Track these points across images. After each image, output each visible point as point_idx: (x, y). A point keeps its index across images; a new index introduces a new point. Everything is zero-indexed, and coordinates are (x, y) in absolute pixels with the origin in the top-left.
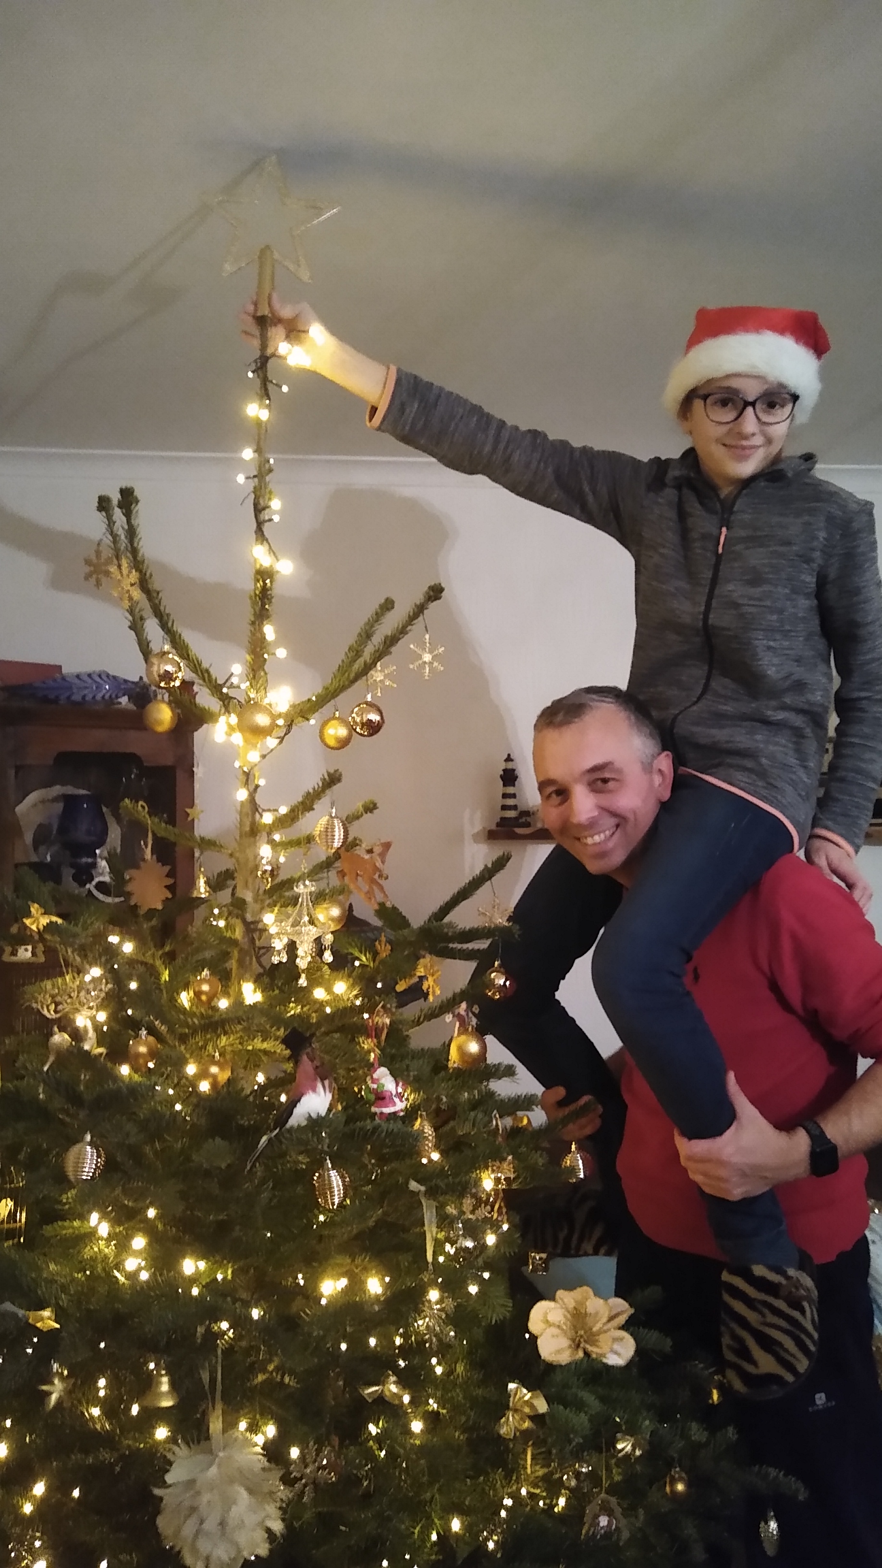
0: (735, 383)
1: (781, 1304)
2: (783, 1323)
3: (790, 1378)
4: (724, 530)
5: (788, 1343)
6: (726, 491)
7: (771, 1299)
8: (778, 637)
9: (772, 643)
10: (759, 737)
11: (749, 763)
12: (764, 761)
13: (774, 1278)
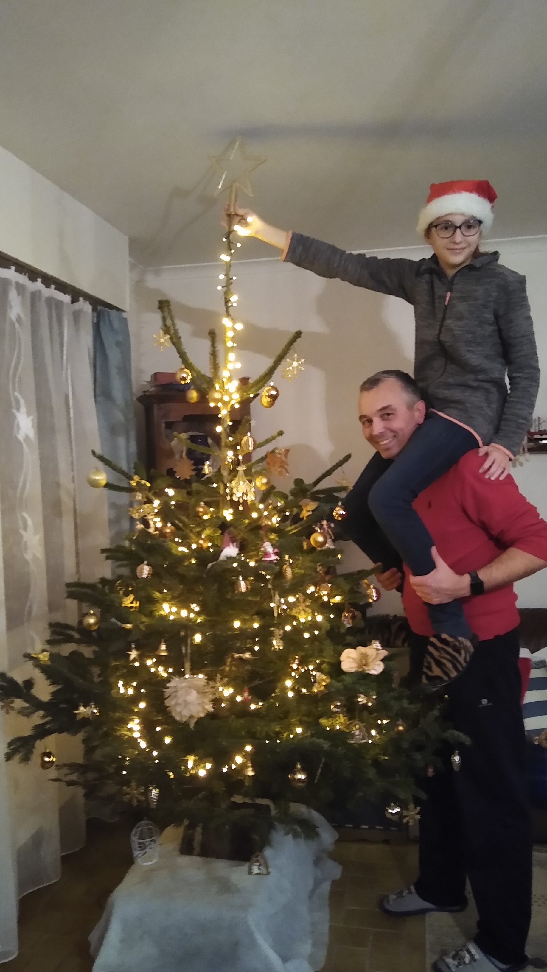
0: (450, 218)
4: (449, 293)
6: (451, 273)
7: (446, 648)
8: (474, 345)
9: (470, 348)
11: (460, 407)
12: (467, 405)
13: (450, 639)
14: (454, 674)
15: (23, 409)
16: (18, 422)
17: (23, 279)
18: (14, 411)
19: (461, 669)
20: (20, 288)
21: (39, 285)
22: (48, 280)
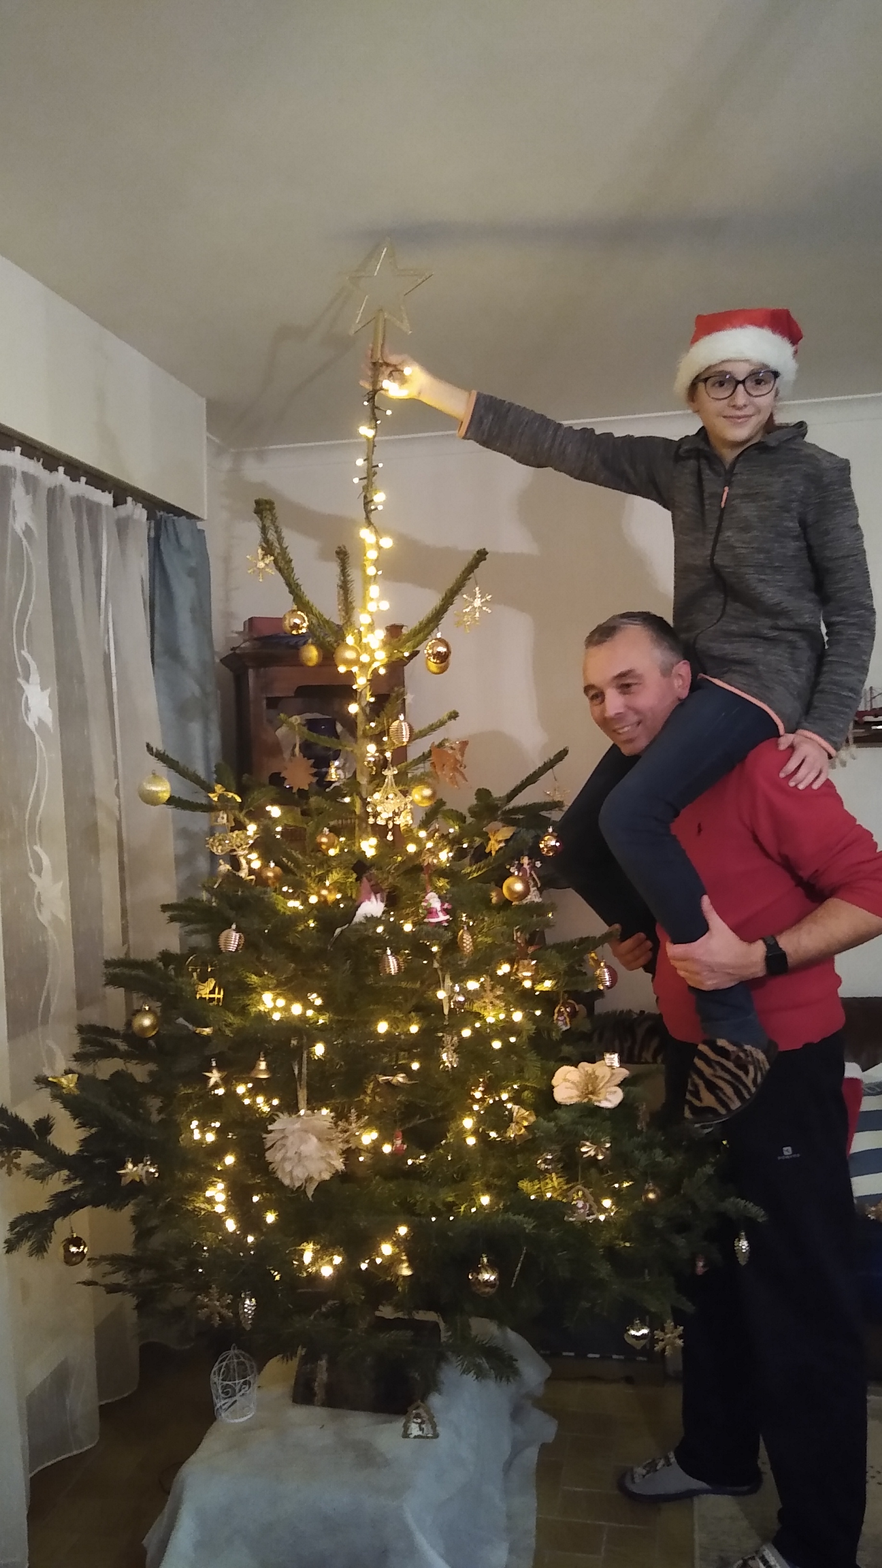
1: (730, 1065)
2: (728, 1077)
3: (723, 1111)
4: (726, 489)
5: (729, 1091)
6: (729, 455)
7: (723, 1061)
8: (768, 571)
9: (763, 577)
10: (759, 650)
11: (748, 670)
12: (761, 667)
13: (731, 1048)
14: (736, 1104)
15: (35, 677)
16: (27, 698)
17: (34, 467)
18: (21, 681)
19: (747, 1096)
20: (30, 481)
21: (60, 476)
22: (75, 469)
